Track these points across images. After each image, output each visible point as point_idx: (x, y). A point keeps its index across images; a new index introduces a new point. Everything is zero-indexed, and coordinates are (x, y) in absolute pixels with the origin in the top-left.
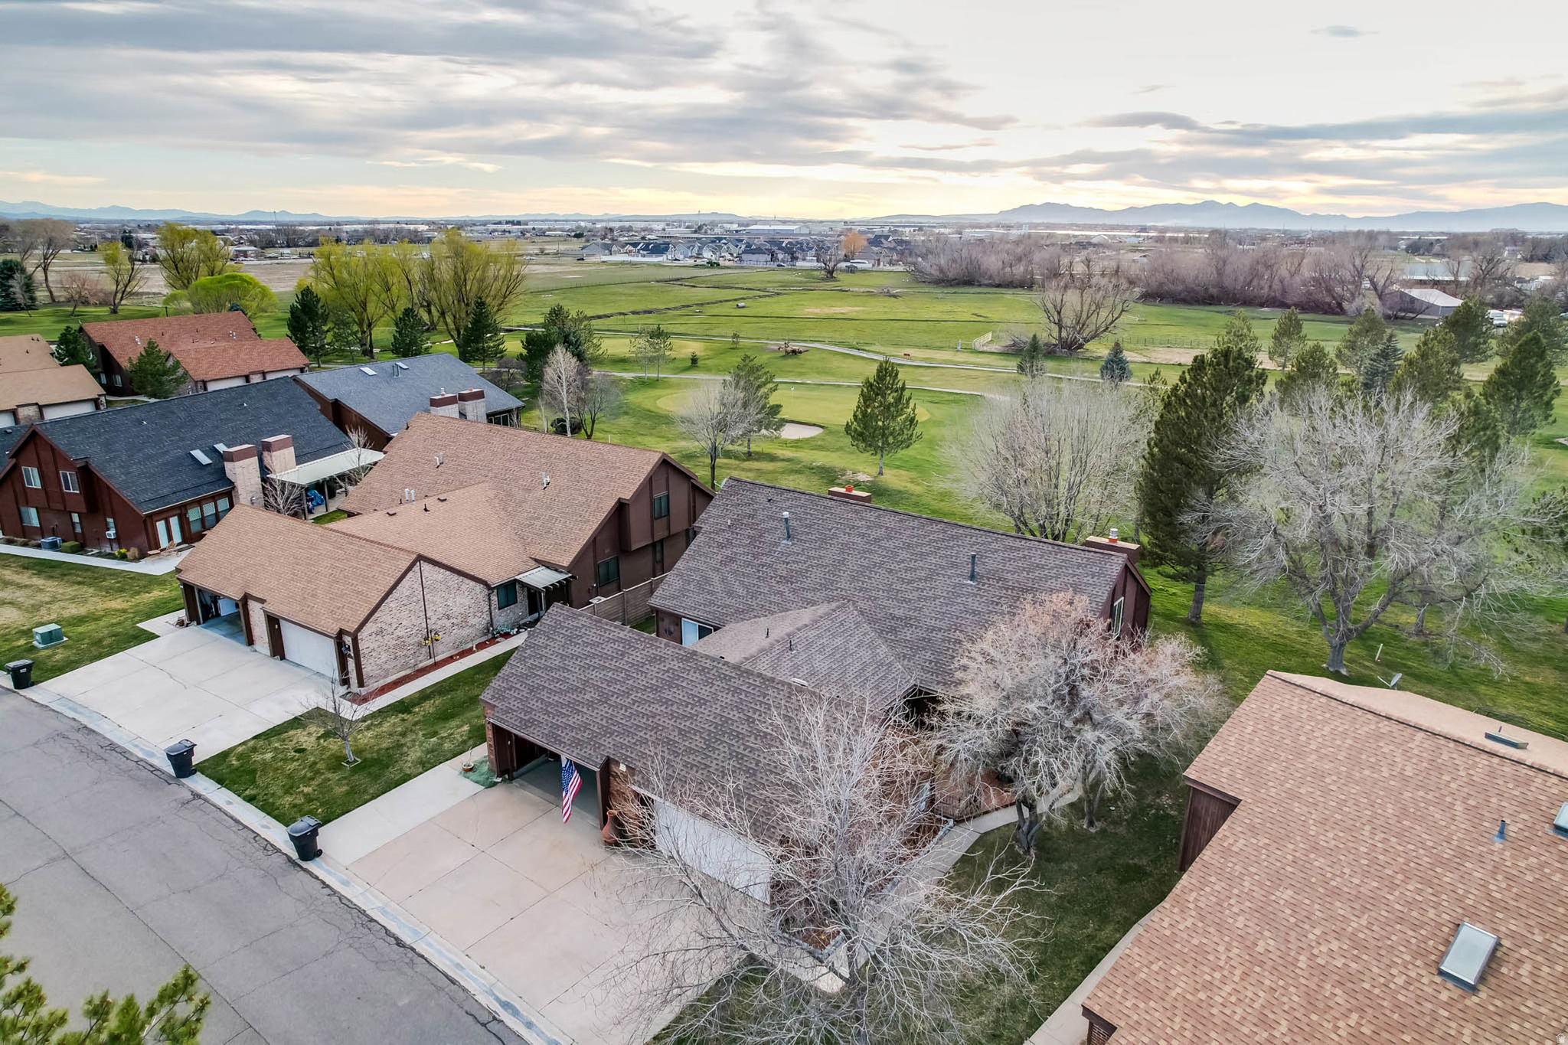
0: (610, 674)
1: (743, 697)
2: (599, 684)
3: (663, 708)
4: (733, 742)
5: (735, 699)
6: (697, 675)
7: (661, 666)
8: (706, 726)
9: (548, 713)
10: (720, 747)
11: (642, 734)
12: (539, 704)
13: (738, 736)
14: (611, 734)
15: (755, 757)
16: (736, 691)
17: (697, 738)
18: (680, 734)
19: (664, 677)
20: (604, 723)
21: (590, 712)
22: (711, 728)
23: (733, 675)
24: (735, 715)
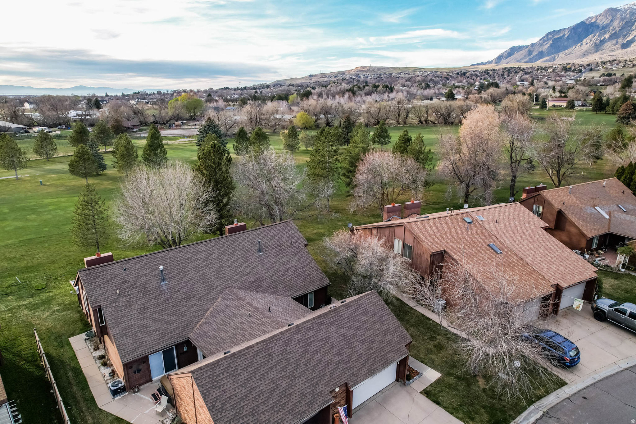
0: (278, 367)
1: (336, 323)
2: (280, 375)
3: (319, 354)
4: (356, 339)
5: (335, 326)
6: (311, 332)
7: (294, 343)
8: (341, 344)
9: (279, 411)
10: (355, 344)
11: (327, 371)
12: (267, 414)
13: (354, 336)
14: (317, 384)
15: (367, 335)
16: (331, 324)
17: (345, 350)
18: (338, 355)
19: (301, 345)
20: (307, 385)
21: (296, 388)
22: (344, 342)
23: (322, 320)
24: (343, 331)
